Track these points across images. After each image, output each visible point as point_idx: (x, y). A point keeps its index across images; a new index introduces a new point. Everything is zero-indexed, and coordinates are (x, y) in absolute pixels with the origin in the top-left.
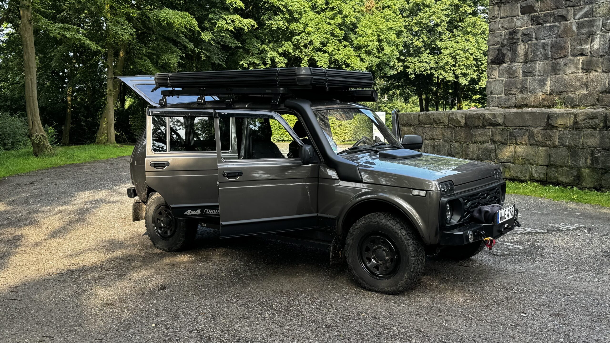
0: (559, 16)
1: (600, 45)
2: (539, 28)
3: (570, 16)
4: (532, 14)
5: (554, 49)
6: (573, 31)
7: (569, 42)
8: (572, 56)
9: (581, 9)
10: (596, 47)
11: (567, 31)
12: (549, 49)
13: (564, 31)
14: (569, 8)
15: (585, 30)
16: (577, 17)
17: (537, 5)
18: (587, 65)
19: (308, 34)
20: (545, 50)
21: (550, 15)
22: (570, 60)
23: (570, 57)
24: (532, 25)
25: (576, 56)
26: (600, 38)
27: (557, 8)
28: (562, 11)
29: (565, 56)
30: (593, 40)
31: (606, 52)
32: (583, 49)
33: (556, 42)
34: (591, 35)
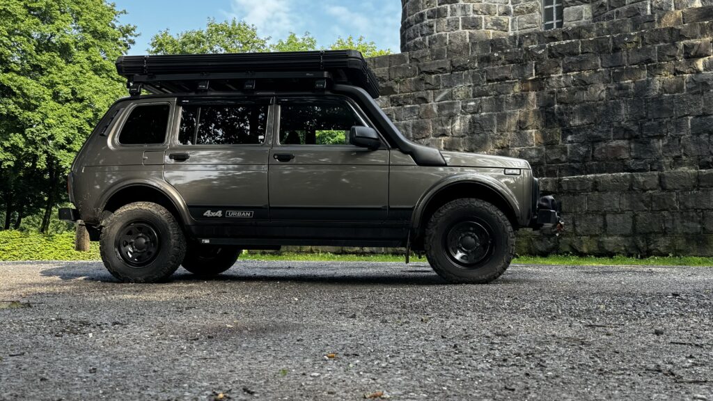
0: (419, 98)
1: (460, 126)
2: (399, 109)
3: (430, 98)
4: (391, 96)
5: (416, 130)
6: (433, 112)
7: (431, 123)
8: (434, 136)
9: (441, 92)
10: (457, 127)
11: (428, 112)
12: (410, 129)
13: (425, 112)
14: (429, 91)
15: (446, 112)
16: (437, 99)
17: (396, 87)
18: (449, 145)
19: (49, 127)
20: (407, 130)
21: (410, 97)
22: (432, 140)
23: (432, 138)
24: (392, 106)
25: (438, 137)
26: (460, 120)
27: (417, 90)
28: (422, 94)
29: (427, 137)
30: (454, 122)
31: (467, 133)
32: (445, 130)
33: (418, 123)
34: (452, 117)
